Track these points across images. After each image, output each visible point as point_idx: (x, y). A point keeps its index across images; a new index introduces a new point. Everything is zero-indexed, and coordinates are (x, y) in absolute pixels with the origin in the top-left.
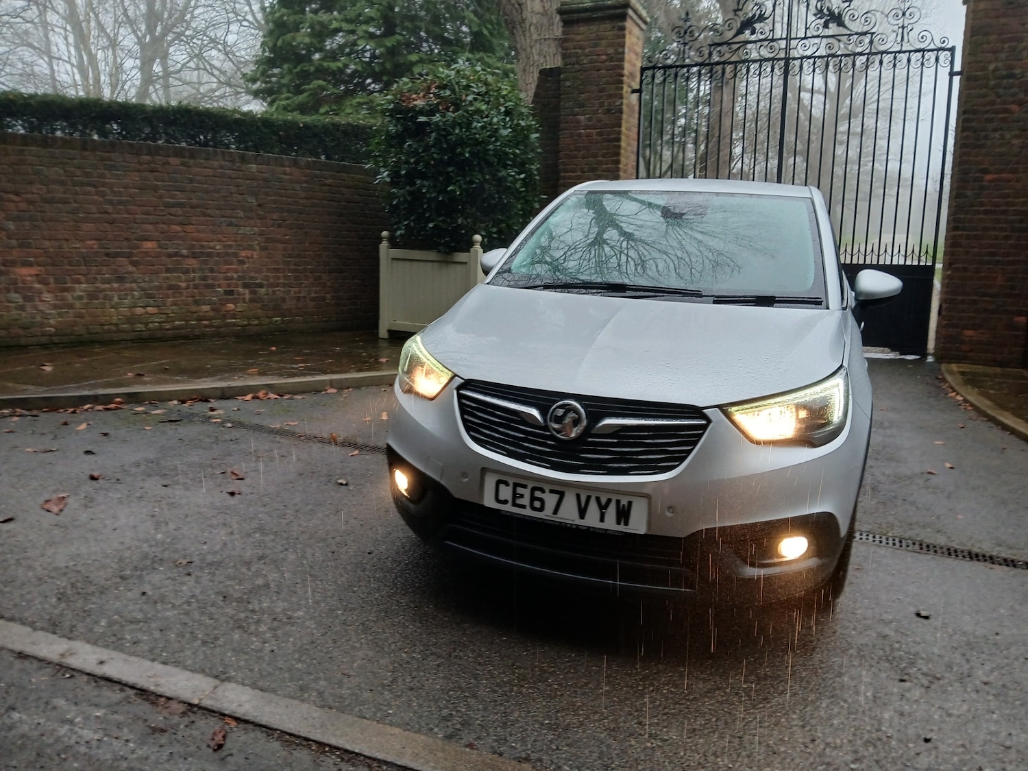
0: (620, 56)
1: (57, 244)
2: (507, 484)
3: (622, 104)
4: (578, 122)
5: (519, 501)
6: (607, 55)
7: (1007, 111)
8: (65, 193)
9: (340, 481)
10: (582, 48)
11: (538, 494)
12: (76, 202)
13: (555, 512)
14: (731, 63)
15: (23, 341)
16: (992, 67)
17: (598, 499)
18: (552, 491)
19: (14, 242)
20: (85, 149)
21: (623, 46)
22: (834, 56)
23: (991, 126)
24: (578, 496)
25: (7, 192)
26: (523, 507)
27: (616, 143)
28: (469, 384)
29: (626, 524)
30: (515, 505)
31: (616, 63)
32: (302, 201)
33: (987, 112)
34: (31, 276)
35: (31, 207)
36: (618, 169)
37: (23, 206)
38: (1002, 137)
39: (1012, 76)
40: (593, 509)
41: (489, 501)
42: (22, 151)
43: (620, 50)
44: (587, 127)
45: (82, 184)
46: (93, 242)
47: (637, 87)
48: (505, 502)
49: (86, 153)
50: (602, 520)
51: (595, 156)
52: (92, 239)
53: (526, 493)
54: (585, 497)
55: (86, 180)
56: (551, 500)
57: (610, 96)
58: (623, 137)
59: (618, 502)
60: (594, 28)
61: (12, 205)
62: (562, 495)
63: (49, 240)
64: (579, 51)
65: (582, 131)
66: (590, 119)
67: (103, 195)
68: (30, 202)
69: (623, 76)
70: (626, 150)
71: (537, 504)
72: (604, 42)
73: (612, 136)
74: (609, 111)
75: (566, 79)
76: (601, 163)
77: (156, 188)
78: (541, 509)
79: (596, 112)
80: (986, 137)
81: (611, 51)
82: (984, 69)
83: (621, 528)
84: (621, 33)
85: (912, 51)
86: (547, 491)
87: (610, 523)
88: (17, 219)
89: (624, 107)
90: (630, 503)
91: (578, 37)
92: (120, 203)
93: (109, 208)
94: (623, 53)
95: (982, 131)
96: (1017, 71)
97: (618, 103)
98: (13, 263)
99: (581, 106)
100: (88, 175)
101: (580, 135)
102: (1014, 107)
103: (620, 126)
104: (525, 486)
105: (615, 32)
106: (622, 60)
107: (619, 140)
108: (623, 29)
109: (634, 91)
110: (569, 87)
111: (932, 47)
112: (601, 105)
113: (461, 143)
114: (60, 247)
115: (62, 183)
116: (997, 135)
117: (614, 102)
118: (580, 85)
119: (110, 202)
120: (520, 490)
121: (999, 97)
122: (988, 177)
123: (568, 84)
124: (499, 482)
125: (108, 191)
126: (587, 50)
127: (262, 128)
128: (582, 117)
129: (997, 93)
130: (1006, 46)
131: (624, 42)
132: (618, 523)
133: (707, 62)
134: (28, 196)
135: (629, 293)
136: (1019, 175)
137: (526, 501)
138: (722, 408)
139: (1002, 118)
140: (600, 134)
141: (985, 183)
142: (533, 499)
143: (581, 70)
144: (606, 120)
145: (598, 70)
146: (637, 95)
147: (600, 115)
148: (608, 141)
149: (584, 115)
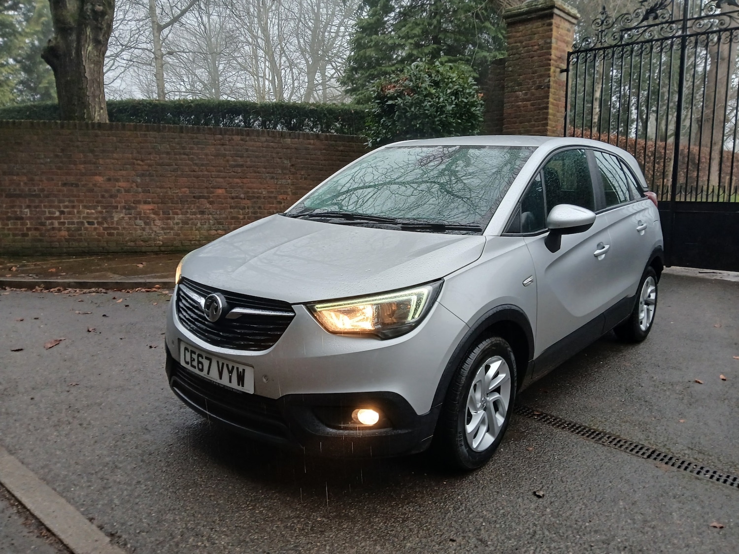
0: (548, 45)
1: (165, 190)
2: (188, 351)
3: (549, 81)
4: (517, 97)
6: (539, 45)
8: (169, 159)
10: (521, 42)
11: (200, 359)
12: (176, 165)
13: (208, 373)
14: (638, 43)
15: (144, 249)
17: (227, 366)
18: (206, 358)
19: (140, 190)
20: (182, 132)
21: (550, 37)
22: (726, 30)
24: (218, 363)
25: (137, 160)
26: (195, 367)
27: (545, 111)
29: (243, 385)
30: (192, 365)
31: (545, 51)
34: (149, 210)
35: (150, 168)
36: (546, 130)
37: (146, 167)
40: (226, 373)
41: (182, 362)
42: (145, 135)
43: (548, 41)
44: (523, 100)
45: (180, 154)
46: (186, 189)
47: (564, 67)
48: (188, 363)
49: (183, 135)
50: (230, 381)
51: (529, 121)
52: (186, 187)
53: (196, 357)
55: (182, 151)
56: (206, 364)
57: (541, 76)
58: (550, 106)
59: (238, 368)
60: (529, 26)
61: (139, 167)
62: (210, 360)
63: (160, 188)
64: (519, 44)
65: (520, 103)
66: (526, 94)
67: (192, 160)
68: (150, 165)
69: (550, 60)
70: (554, 115)
71: (200, 366)
72: (536, 36)
73: (541, 106)
74: (539, 87)
75: (509, 66)
76: (534, 126)
77: (224, 156)
78: (202, 370)
79: (529, 89)
81: (541, 42)
83: (240, 388)
84: (549, 28)
87: (234, 385)
88: (143, 175)
89: (551, 83)
90: (244, 370)
91: (518, 34)
92: (202, 165)
93: (196, 168)
94: (551, 43)
97: (546, 81)
98: (139, 202)
99: (520, 84)
100: (184, 148)
101: (519, 107)
103: (548, 97)
104: (195, 354)
105: (546, 28)
106: (550, 48)
107: (547, 108)
108: (551, 24)
109: (562, 71)
110: (511, 71)
112: (534, 83)
114: (166, 192)
115: (168, 153)
117: (544, 80)
118: (519, 69)
119: (196, 164)
120: (193, 356)
123: (510, 69)
124: (185, 349)
125: (195, 158)
126: (524, 44)
127: (328, 115)
128: (521, 93)
131: (552, 34)
132: (239, 384)
133: (619, 43)
134: (149, 161)
137: (196, 363)
140: (532, 105)
142: (199, 362)
143: (520, 58)
144: (538, 93)
145: (532, 58)
146: (565, 73)
147: (533, 90)
148: (540, 110)
149: (522, 91)
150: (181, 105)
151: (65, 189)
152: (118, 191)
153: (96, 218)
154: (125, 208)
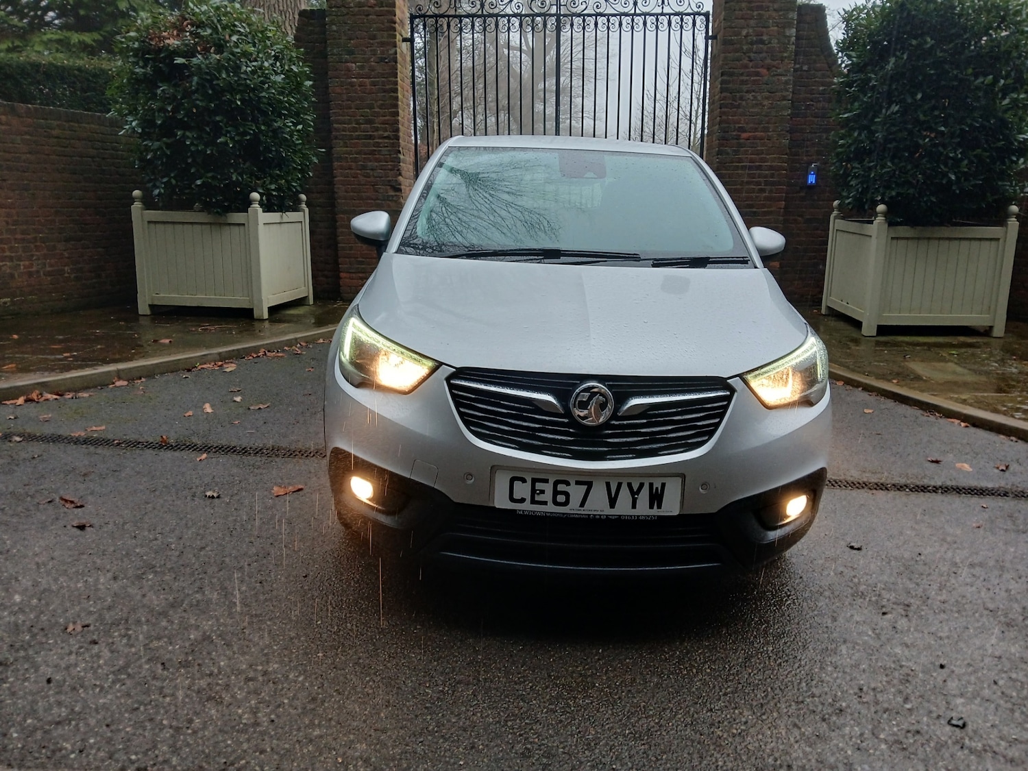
2: (524, 481)
3: (396, 53)
4: (348, 70)
5: (537, 498)
7: (758, 74)
9: (209, 494)
11: (561, 487)
13: (582, 505)
16: (744, 32)
17: (630, 485)
18: (578, 483)
22: (602, 15)
23: (745, 88)
24: (608, 485)
26: (545, 503)
27: (394, 95)
28: (461, 373)
29: (659, 507)
30: (533, 502)
31: (386, 9)
32: (24, 157)
33: (742, 74)
36: (397, 122)
38: (755, 97)
39: (762, 42)
40: (624, 496)
41: (501, 501)
44: (359, 76)
47: (407, 34)
48: (522, 500)
50: (634, 506)
51: (371, 107)
53: (548, 488)
54: (614, 484)
56: (576, 492)
57: (382, 44)
58: (400, 88)
59: (651, 485)
62: (589, 485)
65: (355, 80)
66: (362, 68)
69: (395, 23)
70: (402, 102)
71: (561, 498)
73: (387, 87)
74: (382, 60)
75: (332, 23)
78: (566, 503)
79: (367, 61)
80: (741, 98)
82: (739, 34)
83: (655, 512)
85: (672, 14)
86: (572, 482)
87: (643, 509)
89: (398, 56)
90: (663, 485)
95: (738, 92)
96: (765, 38)
97: (391, 52)
99: (350, 53)
101: (352, 84)
102: (763, 71)
103: (396, 76)
104: (546, 481)
106: (394, 5)
107: (396, 91)
109: (405, 40)
110: (335, 31)
111: (689, 11)
112: (374, 53)
113: (231, 89)
116: (750, 96)
117: (388, 51)
118: (349, 30)
120: (539, 486)
121: (751, 61)
122: (744, 135)
123: (334, 28)
124: (512, 480)
128: (354, 65)
129: (749, 57)
130: (755, 13)
132: (651, 507)
133: (480, 13)
135: (563, 259)
136: (770, 134)
137: (548, 496)
138: (740, 376)
139: (754, 80)
140: (373, 84)
141: (742, 141)
142: (556, 493)
143: (348, 14)
144: (379, 69)
145: (368, 15)
146: (409, 44)
147: (373, 64)
148: (385, 92)
149: (355, 63)
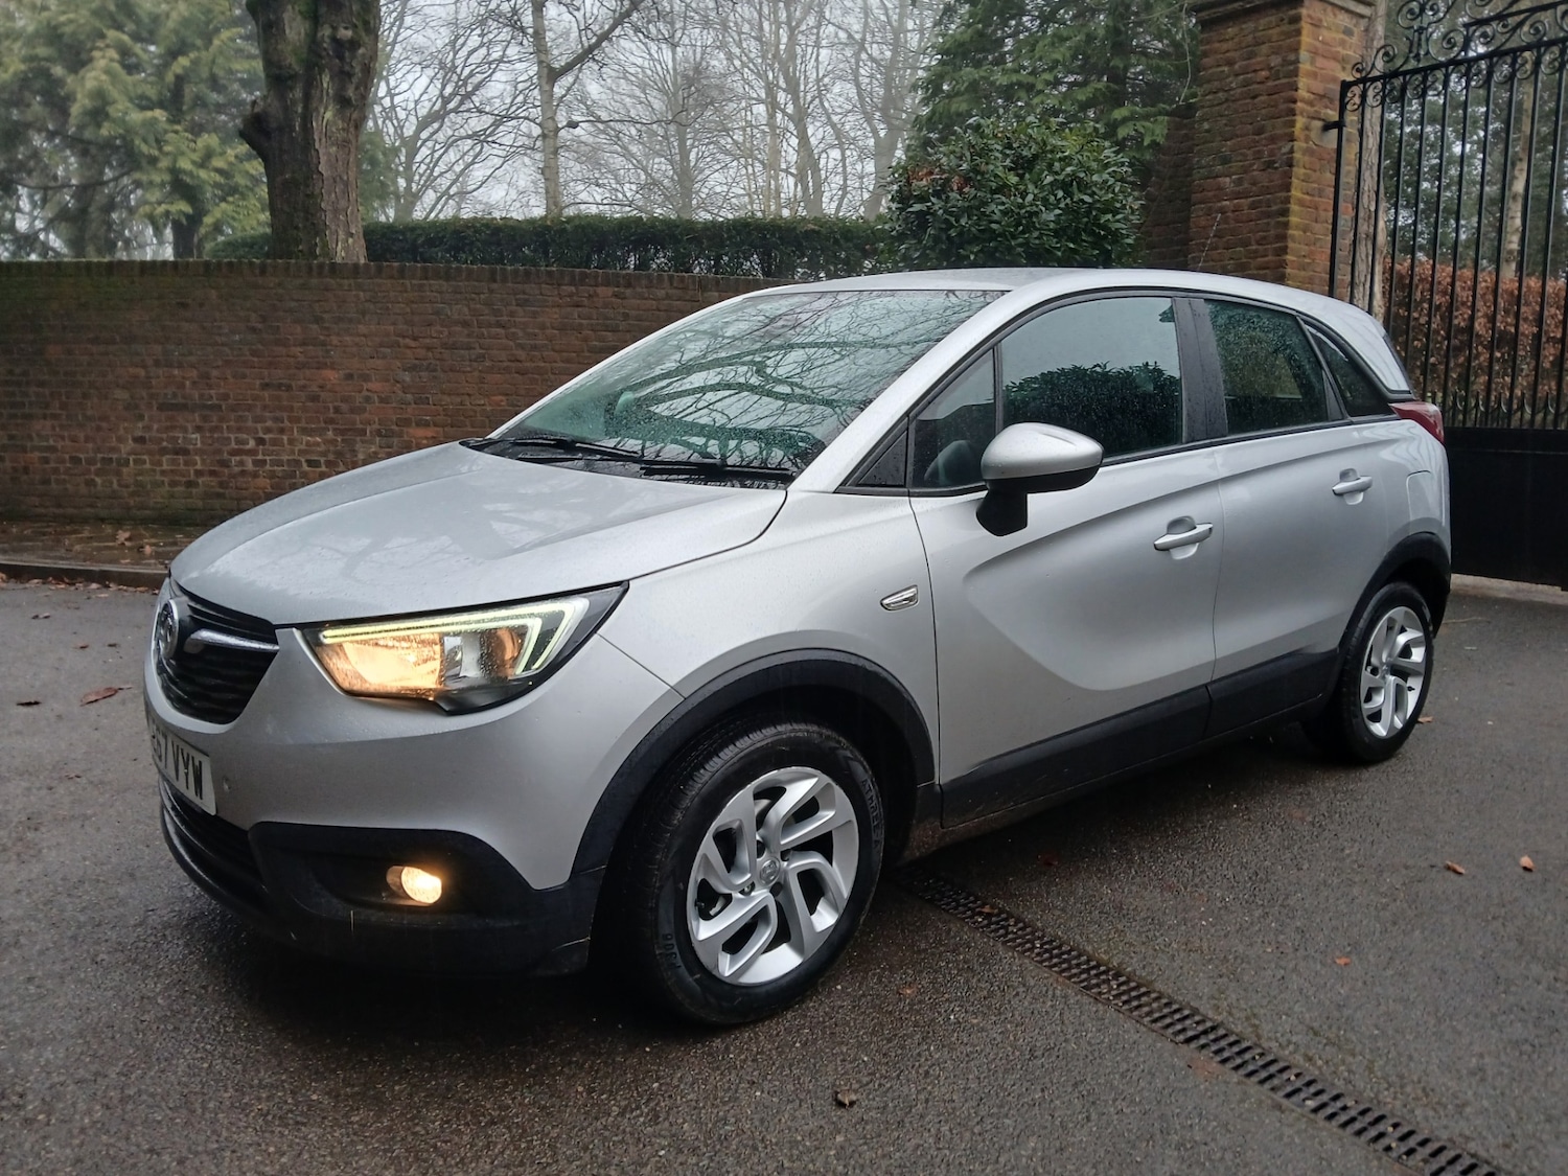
0: (1292, 68)
1: (459, 400)
3: (1292, 151)
4: (1220, 188)
6: (1270, 69)
8: (469, 336)
10: (1230, 63)
12: (481, 348)
14: (1506, 53)
19: (409, 397)
20: (495, 281)
21: (1296, 49)
25: (404, 337)
27: (1281, 219)
31: (1284, 81)
34: (426, 438)
35: (430, 354)
36: (1283, 264)
37: (422, 352)
42: (421, 286)
43: (1292, 57)
44: (1234, 196)
45: (490, 325)
46: (500, 398)
47: (1333, 115)
49: (495, 286)
51: (1246, 243)
52: (500, 394)
55: (493, 319)
57: (1273, 139)
58: (1294, 207)
59: (194, 759)
60: (1250, 25)
61: (408, 351)
63: (449, 395)
64: (1226, 69)
65: (1228, 203)
66: (1239, 182)
67: (513, 337)
68: (429, 349)
69: (1295, 102)
72: (1264, 49)
73: (1273, 209)
74: (1269, 165)
75: (1203, 119)
76: (1255, 255)
77: (579, 329)
79: (1246, 170)
81: (1275, 61)
84: (1293, 27)
88: (412, 369)
89: (1297, 155)
90: (201, 764)
91: (1225, 46)
92: (534, 347)
93: (522, 354)
94: (1297, 61)
97: (1284, 150)
98: (406, 422)
99: (1225, 161)
100: (497, 313)
101: (1223, 211)
103: (1287, 187)
105: (1286, 28)
106: (1295, 73)
107: (1285, 212)
108: (1296, 19)
109: (1327, 127)
110: (1207, 131)
112: (1258, 156)
114: (461, 404)
115: (465, 324)
117: (1280, 148)
118: (1226, 125)
119: (522, 347)
123: (1206, 126)
125: (520, 334)
126: (1237, 67)
128: (1228, 179)
131: (1299, 43)
133: (1460, 57)
134: (428, 341)
140: (1253, 206)
143: (1227, 100)
144: (1264, 179)
145: (1254, 97)
146: (1335, 131)
147: (1255, 173)
148: (1269, 217)
149: (1230, 176)
150: (548, 228)
151: (266, 394)
152: (368, 399)
153: (324, 454)
154: (379, 433)
